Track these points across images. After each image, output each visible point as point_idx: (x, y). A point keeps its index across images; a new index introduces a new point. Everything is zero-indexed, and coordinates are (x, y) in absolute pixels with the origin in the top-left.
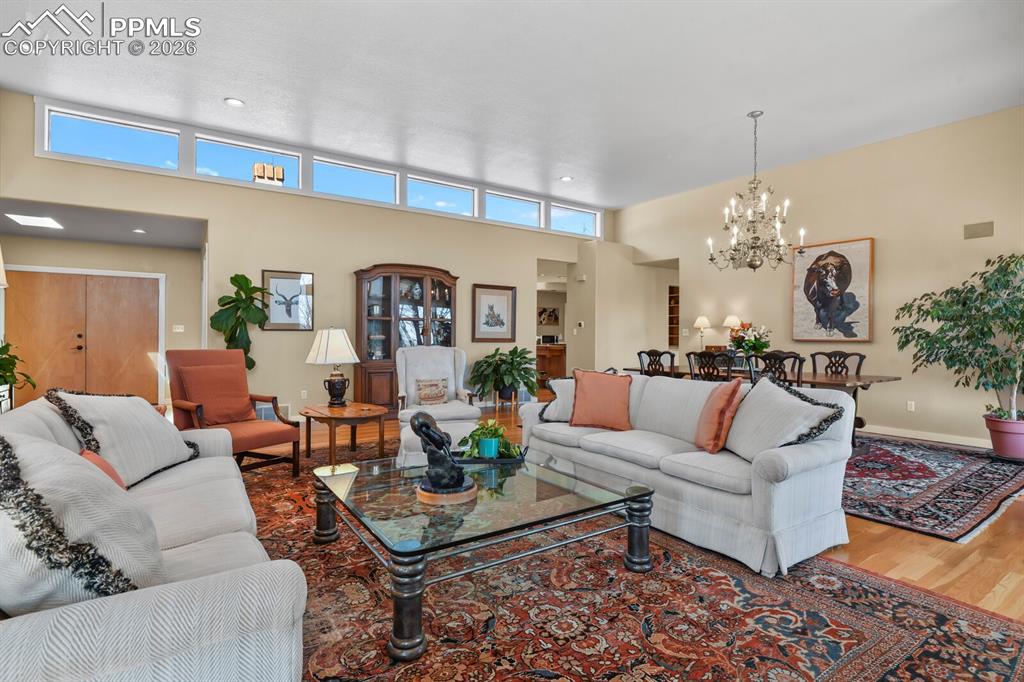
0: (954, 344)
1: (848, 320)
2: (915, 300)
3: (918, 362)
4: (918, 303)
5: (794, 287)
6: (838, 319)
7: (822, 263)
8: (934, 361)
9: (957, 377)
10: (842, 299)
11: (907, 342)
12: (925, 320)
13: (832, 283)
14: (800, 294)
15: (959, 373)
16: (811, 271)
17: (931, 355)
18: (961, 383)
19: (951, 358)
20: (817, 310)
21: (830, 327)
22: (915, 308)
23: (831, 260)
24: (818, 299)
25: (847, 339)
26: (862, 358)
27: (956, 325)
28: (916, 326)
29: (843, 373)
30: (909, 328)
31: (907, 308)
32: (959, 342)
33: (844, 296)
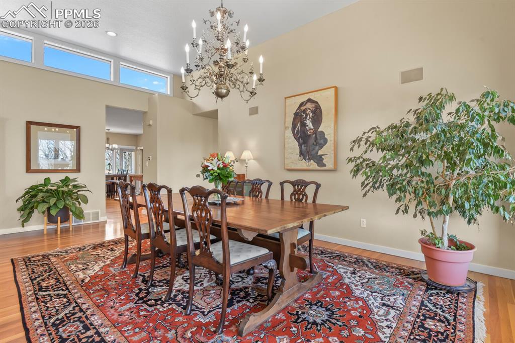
0: (395, 172)
1: (320, 153)
2: (364, 133)
3: (367, 189)
4: (366, 135)
5: (286, 128)
6: (313, 152)
7: (303, 108)
8: (379, 187)
9: (398, 205)
10: (316, 137)
11: (358, 170)
12: (371, 151)
13: (309, 123)
14: (289, 133)
15: (400, 201)
16: (296, 114)
17: (376, 182)
18: (400, 210)
19: (393, 185)
20: (300, 146)
21: (309, 159)
22: (364, 140)
23: (309, 105)
24: (301, 137)
25: (319, 168)
26: (318, 186)
27: (397, 155)
28: (365, 157)
29: (304, 201)
30: (359, 158)
31: (357, 141)
32: (398, 171)
33: (317, 133)
